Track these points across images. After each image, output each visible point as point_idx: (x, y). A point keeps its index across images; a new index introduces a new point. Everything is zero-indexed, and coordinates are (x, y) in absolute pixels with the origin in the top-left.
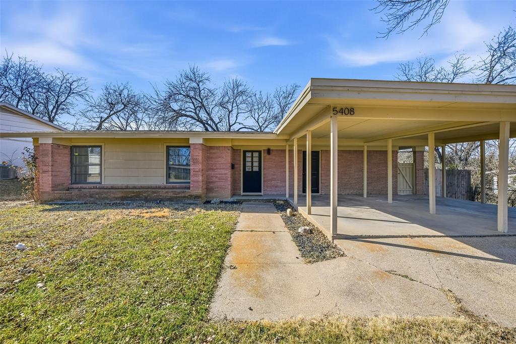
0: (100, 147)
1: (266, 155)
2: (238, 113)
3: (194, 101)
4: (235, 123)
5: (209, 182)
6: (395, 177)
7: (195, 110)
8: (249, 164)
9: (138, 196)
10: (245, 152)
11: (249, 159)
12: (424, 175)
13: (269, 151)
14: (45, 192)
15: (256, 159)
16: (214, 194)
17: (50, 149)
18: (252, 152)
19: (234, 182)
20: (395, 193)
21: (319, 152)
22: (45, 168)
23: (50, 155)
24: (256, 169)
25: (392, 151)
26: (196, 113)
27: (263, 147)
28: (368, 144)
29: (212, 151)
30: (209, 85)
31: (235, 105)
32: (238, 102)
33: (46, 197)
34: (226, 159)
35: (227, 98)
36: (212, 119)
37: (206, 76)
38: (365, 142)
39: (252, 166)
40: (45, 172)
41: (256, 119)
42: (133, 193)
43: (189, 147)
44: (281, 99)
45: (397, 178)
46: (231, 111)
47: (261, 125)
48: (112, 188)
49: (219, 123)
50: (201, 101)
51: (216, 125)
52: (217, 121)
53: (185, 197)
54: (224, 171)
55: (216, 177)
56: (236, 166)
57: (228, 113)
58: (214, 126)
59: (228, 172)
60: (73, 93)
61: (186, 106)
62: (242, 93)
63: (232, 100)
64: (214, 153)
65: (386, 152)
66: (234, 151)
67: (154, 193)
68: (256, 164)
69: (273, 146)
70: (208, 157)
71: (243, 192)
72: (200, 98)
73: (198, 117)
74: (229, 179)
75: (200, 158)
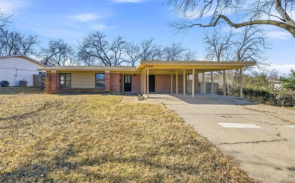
0: (71, 74)
1: (133, 76)
2: (121, 54)
3: (97, 47)
4: (119, 59)
5: (112, 87)
6: (186, 85)
7: (98, 52)
8: (126, 80)
9: (86, 92)
10: (125, 75)
11: (126, 78)
12: (198, 85)
13: (134, 75)
14: (53, 90)
15: (129, 78)
16: (113, 92)
17: (55, 75)
18: (128, 75)
19: (121, 87)
20: (186, 92)
21: (155, 75)
22: (54, 82)
23: (55, 77)
24: (129, 82)
25: (185, 75)
26: (98, 53)
27: (132, 74)
28: (173, 72)
29: (112, 75)
30: (105, 39)
31: (118, 49)
32: (121, 47)
33: (54, 92)
34: (118, 78)
35: (114, 46)
36: (107, 57)
37: (104, 35)
38: (172, 72)
39: (128, 81)
40: (53, 83)
41: (131, 56)
42: (85, 90)
43: (105, 74)
44: (144, 45)
45: (187, 86)
46: (117, 52)
47: (133, 59)
48: (76, 89)
49: (111, 59)
50: (101, 47)
51: (109, 60)
52: (109, 58)
53: (103, 92)
54: (117, 83)
55: (114, 85)
56: (121, 81)
57: (115, 53)
58: (108, 61)
59: (119, 83)
60: (33, 43)
61: (93, 50)
62: (123, 42)
63: (117, 46)
64: (113, 76)
65: (183, 75)
66: (121, 75)
67: (92, 90)
68: (129, 80)
69: (136, 73)
70: (111, 78)
71: (124, 91)
72: (101, 46)
73: (100, 56)
74: (119, 86)
75: (109, 78)
